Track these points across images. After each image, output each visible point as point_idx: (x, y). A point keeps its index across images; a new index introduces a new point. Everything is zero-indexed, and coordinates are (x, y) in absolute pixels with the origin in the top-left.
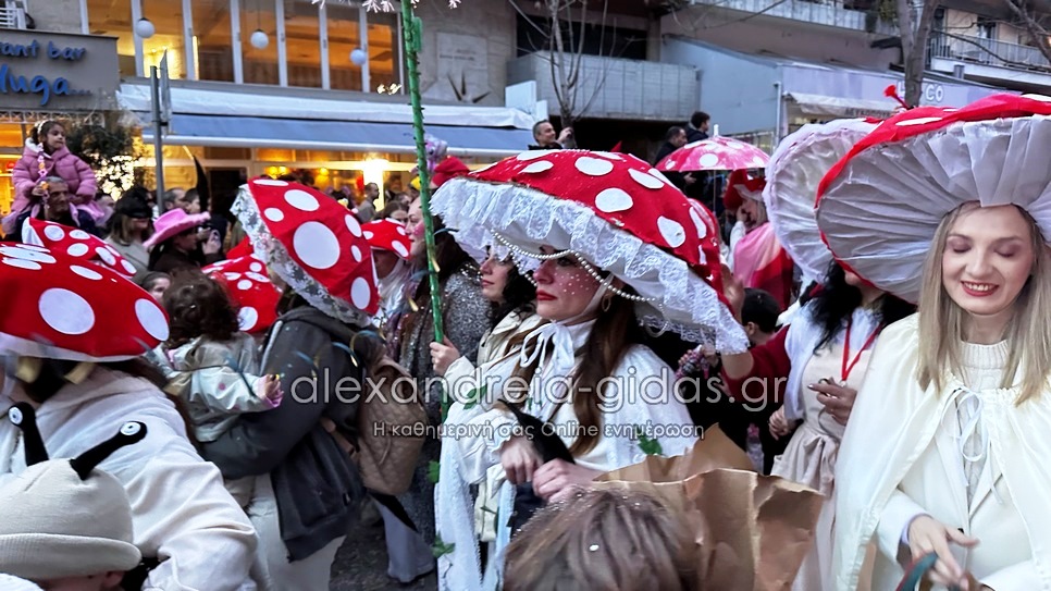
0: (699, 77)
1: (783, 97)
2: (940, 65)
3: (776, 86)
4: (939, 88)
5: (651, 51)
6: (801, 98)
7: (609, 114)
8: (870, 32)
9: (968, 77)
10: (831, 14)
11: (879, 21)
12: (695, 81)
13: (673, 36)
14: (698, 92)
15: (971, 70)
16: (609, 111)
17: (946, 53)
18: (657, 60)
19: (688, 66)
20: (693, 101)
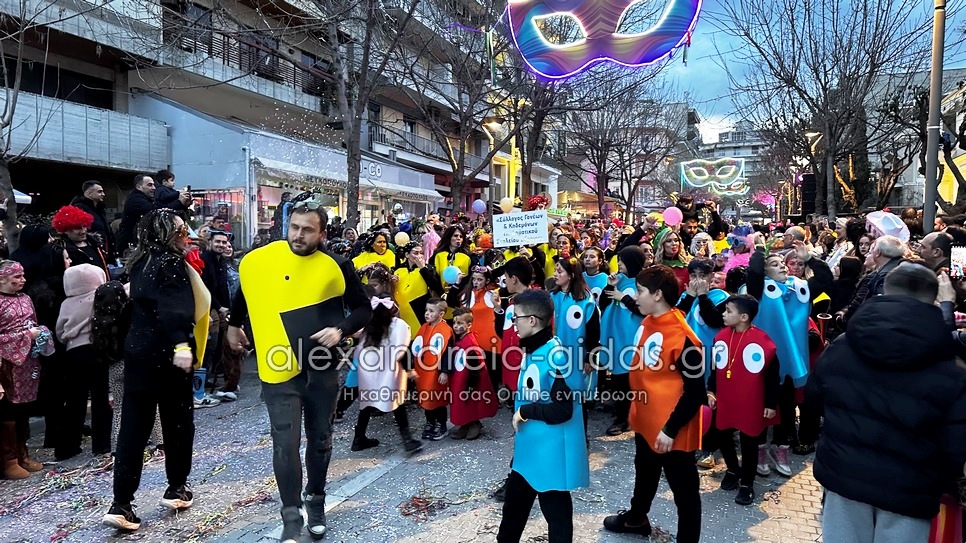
0: (169, 133)
1: (251, 160)
2: (379, 148)
3: (244, 150)
4: (378, 167)
5: (118, 101)
6: (266, 163)
7: (69, 158)
8: (324, 114)
9: (399, 160)
10: (292, 95)
11: (331, 107)
12: (166, 136)
13: (141, 91)
14: (170, 147)
15: (400, 155)
16: (70, 155)
17: (383, 140)
18: (126, 112)
19: (158, 121)
20: (165, 155)
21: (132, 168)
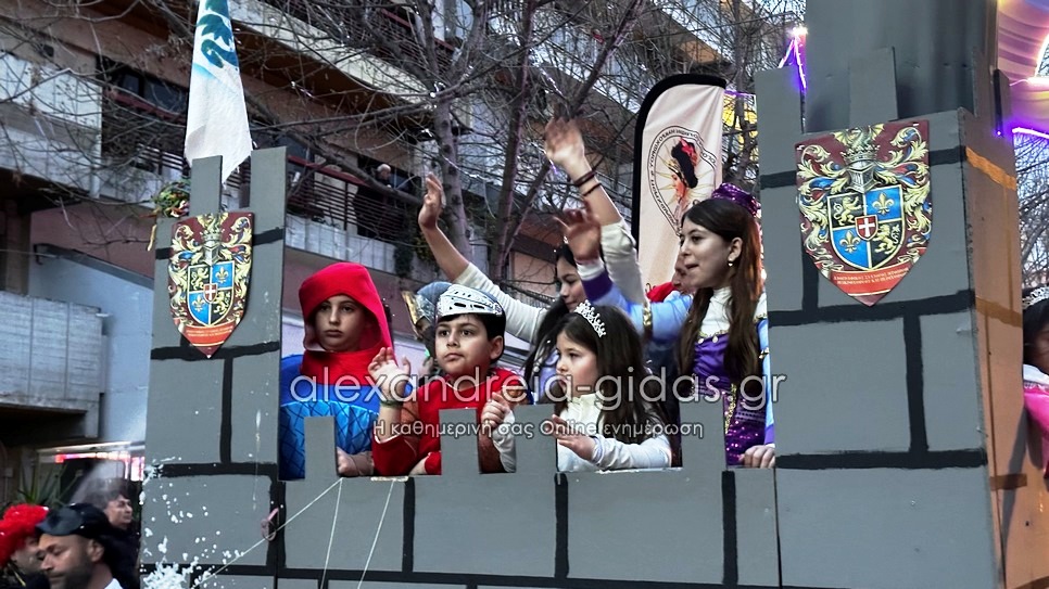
0: (106, 329)
8: (402, 276)
10: (341, 242)
11: (415, 261)
12: (100, 335)
13: (55, 250)
14: (105, 356)
18: (24, 292)
19: (87, 307)
20: (95, 373)
21: (33, 403)
